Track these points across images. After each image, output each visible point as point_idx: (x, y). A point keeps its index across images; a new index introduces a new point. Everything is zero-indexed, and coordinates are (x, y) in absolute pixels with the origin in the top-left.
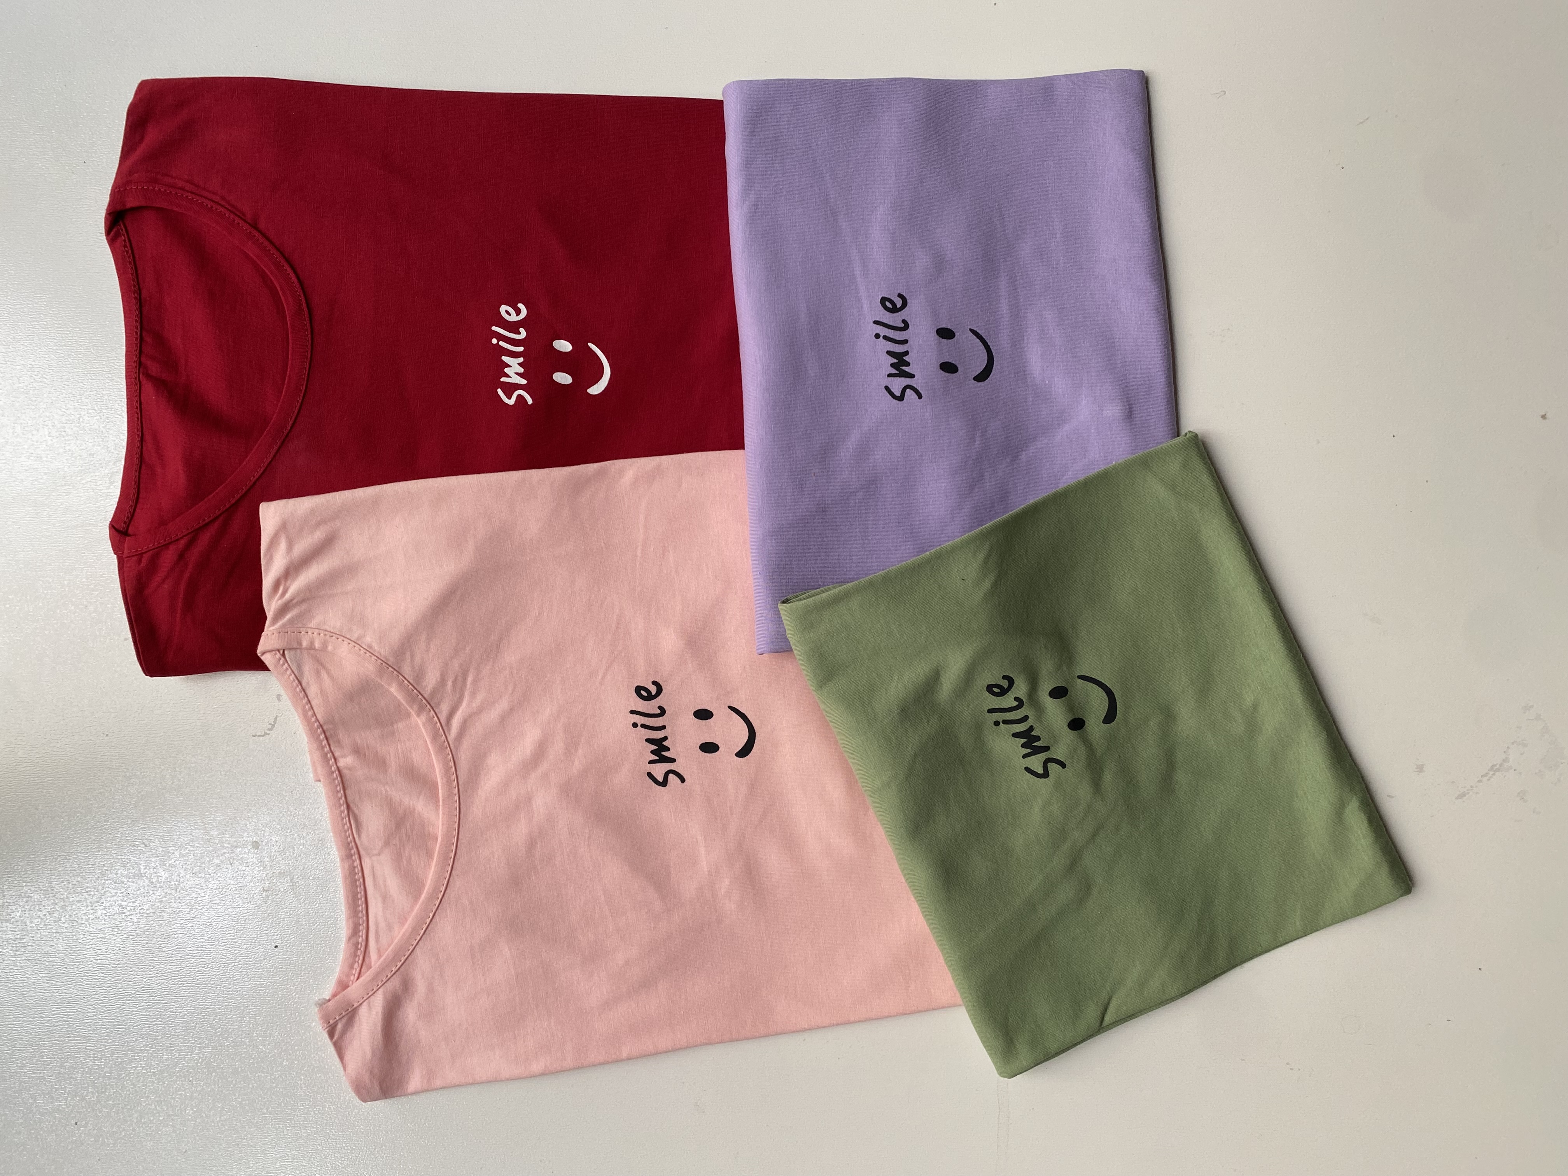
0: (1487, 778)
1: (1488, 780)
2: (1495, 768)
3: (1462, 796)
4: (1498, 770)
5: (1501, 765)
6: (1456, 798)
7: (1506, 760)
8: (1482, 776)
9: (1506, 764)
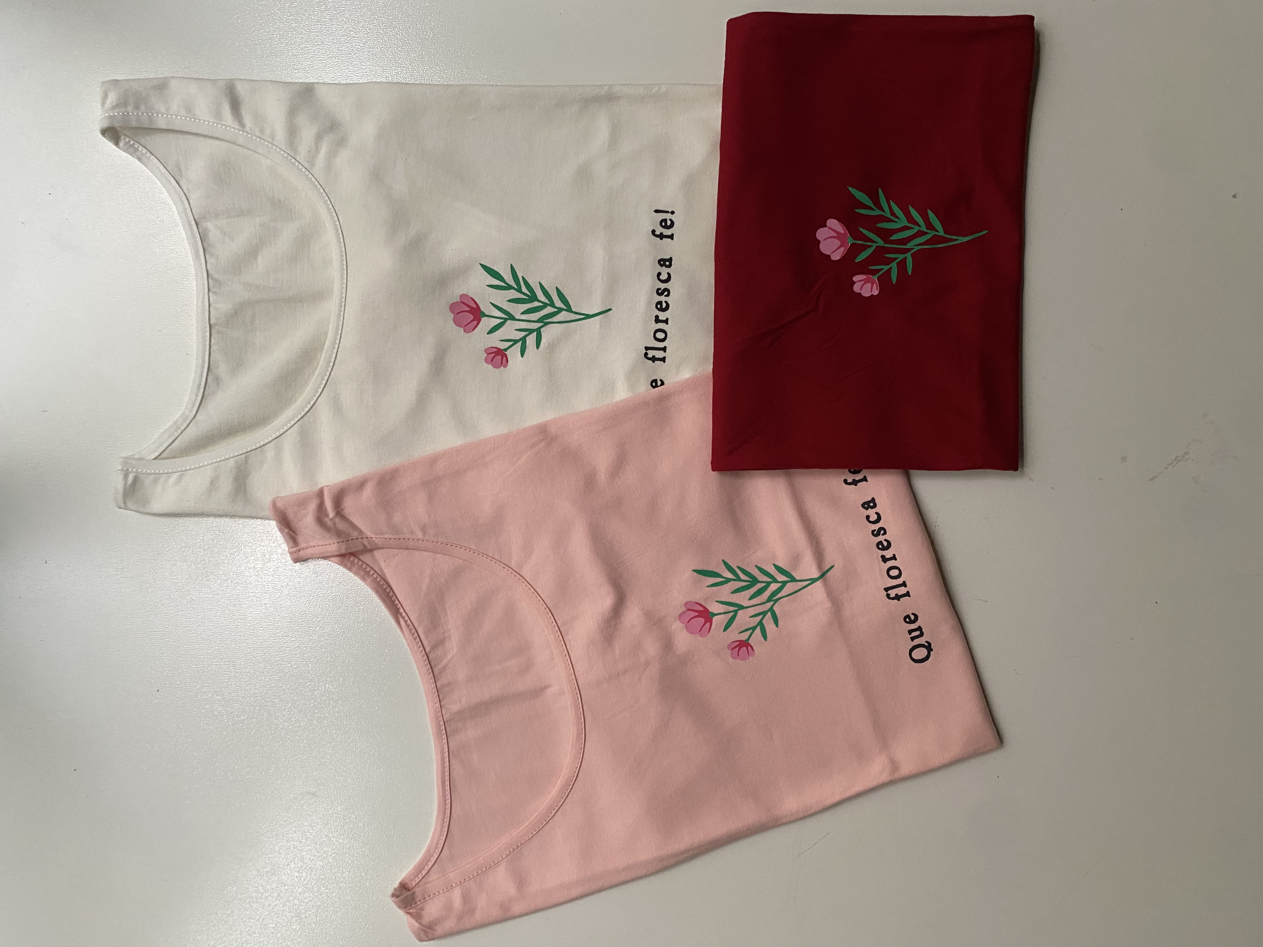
0: (1172, 465)
1: (1173, 467)
2: (1178, 459)
3: (1152, 479)
4: (1180, 460)
5: (1183, 456)
6: (1149, 481)
7: (1186, 454)
8: (1169, 465)
9: (1187, 457)
